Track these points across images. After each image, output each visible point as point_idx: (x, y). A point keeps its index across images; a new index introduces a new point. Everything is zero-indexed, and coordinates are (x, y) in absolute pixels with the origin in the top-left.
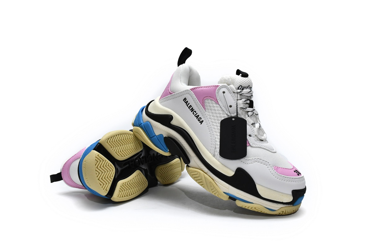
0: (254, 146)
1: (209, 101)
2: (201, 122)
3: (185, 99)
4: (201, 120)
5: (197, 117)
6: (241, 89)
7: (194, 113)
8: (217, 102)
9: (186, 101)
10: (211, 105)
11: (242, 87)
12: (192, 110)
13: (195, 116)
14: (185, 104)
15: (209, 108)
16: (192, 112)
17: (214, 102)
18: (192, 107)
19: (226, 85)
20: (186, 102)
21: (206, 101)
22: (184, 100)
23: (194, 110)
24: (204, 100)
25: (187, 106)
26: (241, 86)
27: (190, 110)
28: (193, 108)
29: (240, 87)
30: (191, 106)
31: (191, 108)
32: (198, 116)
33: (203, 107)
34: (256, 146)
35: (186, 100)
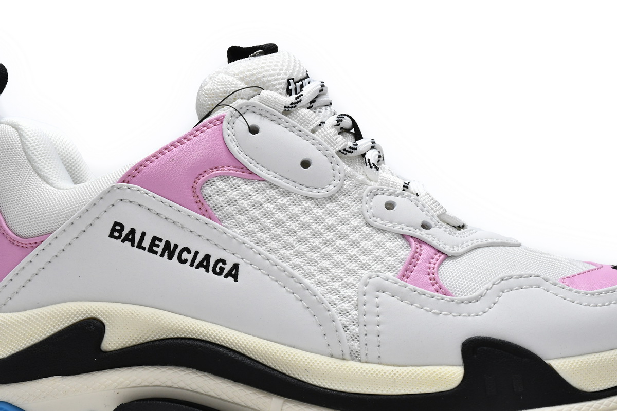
0: (461, 251)
1: (220, 184)
2: (234, 273)
3: (117, 230)
4: (227, 268)
5: (205, 263)
6: (296, 89)
7: (185, 255)
8: (249, 175)
9: (124, 233)
10: (233, 194)
11: (295, 83)
12: (170, 250)
13: (192, 265)
14: (128, 244)
15: (230, 209)
16: (170, 258)
17: (237, 181)
18: (161, 240)
19: (245, 101)
20: (127, 235)
21: (208, 190)
22: (116, 234)
23: (176, 246)
24: (197, 190)
25: (140, 246)
26: (291, 81)
27: (162, 255)
28: (168, 243)
29: (289, 84)
30: (155, 239)
31: (162, 245)
32: (207, 257)
33: (210, 218)
34: (465, 249)
35: (120, 231)
